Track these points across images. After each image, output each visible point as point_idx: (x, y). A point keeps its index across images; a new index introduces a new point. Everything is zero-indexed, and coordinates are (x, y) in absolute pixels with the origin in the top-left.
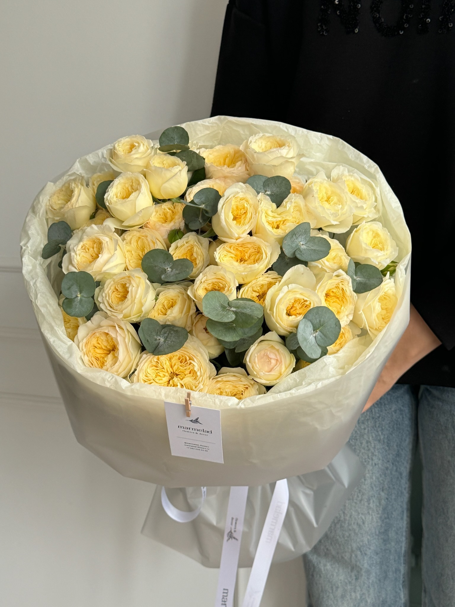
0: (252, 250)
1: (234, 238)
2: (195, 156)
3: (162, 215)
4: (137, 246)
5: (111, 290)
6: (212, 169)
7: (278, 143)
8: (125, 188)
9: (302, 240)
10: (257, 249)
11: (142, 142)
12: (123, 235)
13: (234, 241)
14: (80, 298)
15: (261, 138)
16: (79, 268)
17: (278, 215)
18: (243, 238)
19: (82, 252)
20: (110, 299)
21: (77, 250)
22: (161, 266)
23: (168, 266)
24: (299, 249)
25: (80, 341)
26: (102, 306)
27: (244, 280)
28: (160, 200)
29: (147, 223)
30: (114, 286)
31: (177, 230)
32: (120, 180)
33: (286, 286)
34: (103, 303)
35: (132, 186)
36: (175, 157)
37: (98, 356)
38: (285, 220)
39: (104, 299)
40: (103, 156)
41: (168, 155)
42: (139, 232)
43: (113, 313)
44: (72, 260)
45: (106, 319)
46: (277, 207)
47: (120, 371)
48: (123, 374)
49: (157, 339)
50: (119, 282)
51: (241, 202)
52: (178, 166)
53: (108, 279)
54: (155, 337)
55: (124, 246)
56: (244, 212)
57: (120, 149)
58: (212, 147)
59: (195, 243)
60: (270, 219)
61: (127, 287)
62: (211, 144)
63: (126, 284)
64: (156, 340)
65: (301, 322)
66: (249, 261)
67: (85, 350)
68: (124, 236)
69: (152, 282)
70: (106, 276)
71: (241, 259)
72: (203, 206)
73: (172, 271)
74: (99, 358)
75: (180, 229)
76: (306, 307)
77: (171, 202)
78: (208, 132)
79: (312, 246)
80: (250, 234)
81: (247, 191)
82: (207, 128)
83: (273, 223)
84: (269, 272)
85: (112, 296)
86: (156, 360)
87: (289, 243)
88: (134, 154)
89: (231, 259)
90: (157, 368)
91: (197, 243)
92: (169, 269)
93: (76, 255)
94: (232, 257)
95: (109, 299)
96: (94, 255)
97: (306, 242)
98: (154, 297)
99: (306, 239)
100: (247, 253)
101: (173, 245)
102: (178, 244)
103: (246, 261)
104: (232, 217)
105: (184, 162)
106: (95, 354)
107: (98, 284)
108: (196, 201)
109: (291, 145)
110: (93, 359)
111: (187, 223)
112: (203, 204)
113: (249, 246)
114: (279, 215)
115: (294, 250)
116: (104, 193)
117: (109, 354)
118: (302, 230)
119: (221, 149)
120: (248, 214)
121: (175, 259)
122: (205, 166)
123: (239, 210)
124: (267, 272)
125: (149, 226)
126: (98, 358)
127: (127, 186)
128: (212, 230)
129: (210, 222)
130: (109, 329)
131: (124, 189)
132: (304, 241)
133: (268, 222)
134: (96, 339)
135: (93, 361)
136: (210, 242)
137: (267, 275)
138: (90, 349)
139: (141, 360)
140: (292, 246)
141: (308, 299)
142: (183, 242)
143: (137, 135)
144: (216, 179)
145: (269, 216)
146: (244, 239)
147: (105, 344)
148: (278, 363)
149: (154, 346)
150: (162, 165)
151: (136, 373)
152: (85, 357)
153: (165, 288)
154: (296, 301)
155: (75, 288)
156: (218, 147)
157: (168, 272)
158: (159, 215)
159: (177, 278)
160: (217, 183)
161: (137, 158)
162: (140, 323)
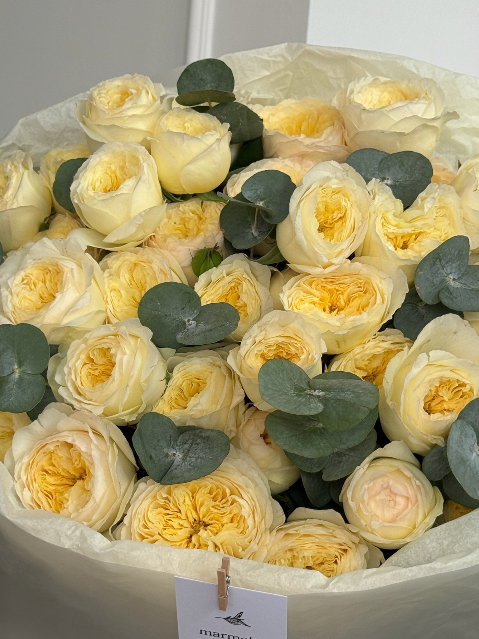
0: (352, 288)
1: (320, 266)
2: (245, 113)
3: (179, 224)
4: (130, 281)
5: (79, 361)
6: (277, 141)
7: (403, 94)
8: (109, 173)
9: (454, 271)
10: (362, 285)
11: (144, 88)
12: (105, 259)
13: (318, 270)
14: (20, 377)
15: (370, 85)
16: (17, 320)
17: (406, 222)
18: (336, 265)
19: (24, 288)
20: (78, 379)
21: (14, 285)
22: (177, 316)
23: (191, 315)
24: (447, 288)
25: (15, 460)
26: (61, 391)
27: (339, 347)
28: (177, 196)
29: (150, 237)
30: (86, 352)
31: (209, 249)
32: (100, 157)
33: (425, 354)
34: (65, 386)
35: (122, 168)
36: (208, 114)
37: (51, 488)
38: (420, 233)
39: (66, 378)
40: (69, 116)
41: (194, 111)
42: (136, 253)
43: (84, 406)
44: (4, 304)
45: (68, 416)
46: (405, 209)
47: (95, 517)
48: (99, 524)
49: (170, 453)
50: (95, 344)
51: (333, 197)
52: (215, 132)
53: (74, 340)
54: (166, 450)
55: (106, 280)
56: (340, 215)
57: (101, 99)
58: (273, 103)
59: (245, 273)
60: (391, 229)
61: (112, 356)
62: (272, 97)
63: (109, 349)
64: (167, 456)
65: (454, 426)
66: (347, 310)
67: (24, 478)
68: (106, 261)
69: (158, 346)
70: (70, 334)
71: (331, 307)
72: (261, 204)
73: (197, 326)
74: (53, 494)
75: (216, 247)
76: (461, 397)
77: (197, 199)
78: (268, 73)
79: (472, 283)
80: (352, 257)
81: (346, 177)
82: (266, 64)
83: (396, 238)
84: (387, 330)
85: (82, 373)
86: (165, 496)
87: (428, 276)
88: (129, 108)
89: (313, 306)
90: (167, 512)
91: (248, 275)
92: (191, 321)
93: (12, 295)
94: (314, 303)
95: (76, 379)
96: (46, 295)
97: (460, 276)
98: (163, 375)
99: (459, 269)
100: (342, 293)
101: (203, 278)
102: (212, 276)
103: (342, 310)
104: (315, 225)
105: (224, 123)
106: (46, 486)
107: (54, 349)
108: (246, 196)
109: (430, 97)
110: (40, 495)
111: (227, 238)
112: (261, 200)
113: (347, 280)
114: (409, 222)
115: (437, 290)
116: (70, 181)
117: (73, 485)
118: (453, 251)
119: (293, 106)
120: (348, 220)
121: (203, 304)
122: (264, 136)
123: (331, 211)
124: (382, 329)
125: (154, 244)
126: (50, 493)
127: (113, 167)
128: (278, 250)
129: (273, 235)
130: (75, 436)
131: (107, 173)
132: (457, 273)
133: (388, 236)
134: (48, 456)
135: (40, 500)
136: (273, 274)
137: (383, 337)
138: (36, 476)
139: (135, 494)
140: (433, 283)
141: (467, 382)
142: (223, 273)
143: (136, 74)
144: (284, 159)
145: (389, 223)
146: (339, 266)
147: (66, 465)
148: (410, 505)
149: (163, 469)
150: (183, 129)
151: (126, 520)
152: (24, 493)
153: (184, 356)
154: (444, 383)
155: (10, 357)
156: (286, 103)
157: (189, 327)
158: (173, 224)
159: (206, 339)
160: (286, 165)
161: (134, 116)
162: (135, 425)
